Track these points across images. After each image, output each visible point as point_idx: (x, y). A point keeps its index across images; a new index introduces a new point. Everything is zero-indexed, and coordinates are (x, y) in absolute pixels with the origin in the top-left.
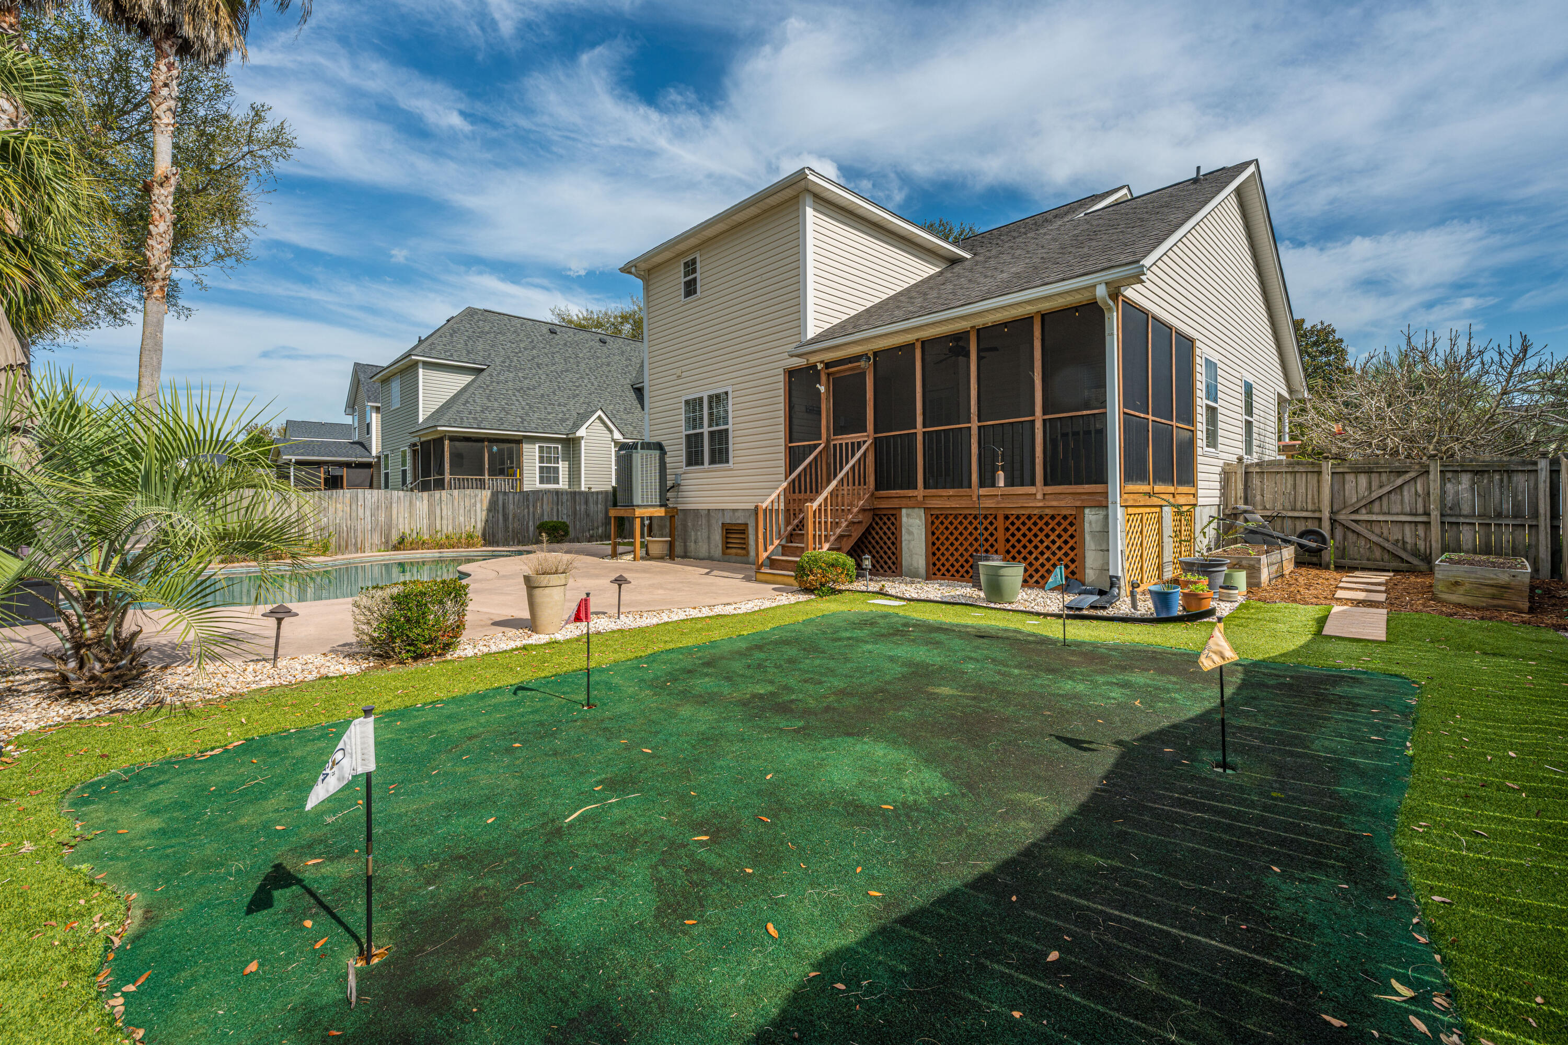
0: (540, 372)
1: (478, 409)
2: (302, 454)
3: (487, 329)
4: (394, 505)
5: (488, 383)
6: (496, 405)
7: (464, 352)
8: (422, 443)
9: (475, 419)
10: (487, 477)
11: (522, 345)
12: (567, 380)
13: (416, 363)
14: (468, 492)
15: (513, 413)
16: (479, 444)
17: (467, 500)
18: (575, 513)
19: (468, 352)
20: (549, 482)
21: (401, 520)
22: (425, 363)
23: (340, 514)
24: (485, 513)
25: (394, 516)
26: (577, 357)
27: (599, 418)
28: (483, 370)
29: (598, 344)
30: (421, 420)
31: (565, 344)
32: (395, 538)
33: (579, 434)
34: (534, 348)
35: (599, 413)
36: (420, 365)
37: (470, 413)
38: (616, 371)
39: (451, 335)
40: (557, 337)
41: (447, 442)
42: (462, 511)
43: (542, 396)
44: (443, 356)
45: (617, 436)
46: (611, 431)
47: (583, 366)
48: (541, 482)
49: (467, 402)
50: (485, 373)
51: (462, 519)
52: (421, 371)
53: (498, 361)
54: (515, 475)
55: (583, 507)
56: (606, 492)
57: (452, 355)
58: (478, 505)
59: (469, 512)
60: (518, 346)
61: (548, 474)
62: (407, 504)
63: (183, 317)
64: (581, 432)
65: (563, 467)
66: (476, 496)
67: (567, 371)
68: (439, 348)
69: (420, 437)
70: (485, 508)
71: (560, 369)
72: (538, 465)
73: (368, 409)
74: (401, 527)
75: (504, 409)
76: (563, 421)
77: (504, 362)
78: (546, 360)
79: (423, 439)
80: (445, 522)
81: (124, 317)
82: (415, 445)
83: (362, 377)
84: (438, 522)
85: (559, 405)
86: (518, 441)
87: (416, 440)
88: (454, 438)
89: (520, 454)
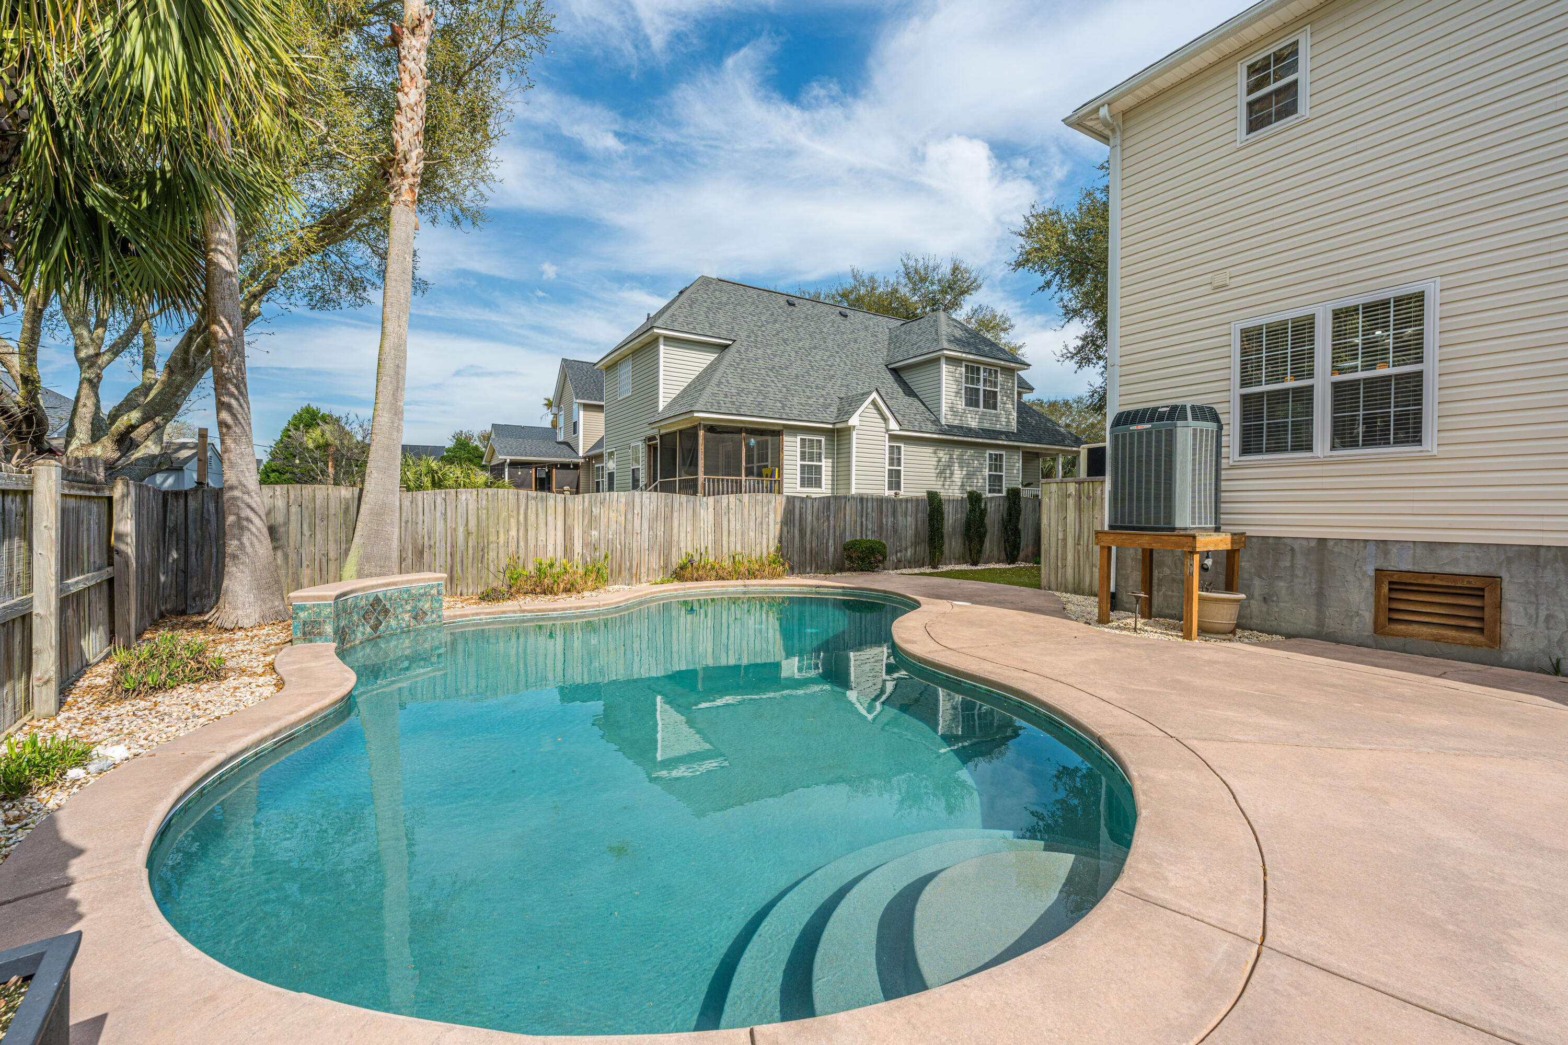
0: (788, 348)
1: (734, 391)
2: (516, 454)
3: (724, 299)
4: (676, 514)
5: (738, 360)
6: (751, 386)
7: (707, 325)
8: (661, 437)
9: (733, 403)
10: (744, 478)
11: (763, 318)
12: (818, 358)
13: (656, 339)
14: (760, 496)
15: (771, 395)
16: (736, 436)
17: (759, 508)
18: (881, 527)
19: (711, 325)
20: (810, 485)
21: (683, 535)
22: (667, 338)
23: (613, 526)
24: (778, 526)
25: (675, 530)
26: (821, 332)
27: (874, 403)
28: (727, 346)
29: (839, 318)
30: (661, 408)
31: (806, 317)
32: (676, 561)
33: (852, 422)
34: (775, 321)
35: (875, 395)
36: (661, 340)
37: (726, 396)
38: (865, 348)
39: (690, 306)
40: (796, 310)
41: (701, 433)
42: (752, 524)
43: (797, 376)
44: (686, 329)
45: (893, 425)
46: (885, 419)
47: (830, 343)
48: (802, 485)
49: (720, 383)
50: (733, 349)
51: (752, 534)
52: (662, 347)
53: (743, 335)
54: (772, 475)
55: (890, 520)
56: (918, 500)
57: (695, 328)
58: (772, 516)
59: (760, 524)
60: (759, 319)
61: (810, 477)
62: (690, 512)
63: (419, 293)
64: (854, 421)
65: (826, 465)
66: (769, 502)
67: (815, 348)
68: (680, 320)
69: (659, 428)
70: (779, 520)
71: (807, 346)
72: (799, 463)
73: (575, 406)
74: (682, 545)
75: (760, 392)
76: (826, 407)
77: (749, 337)
78: (791, 335)
79: (663, 431)
80: (732, 539)
81: (364, 295)
82: (653, 438)
83: (569, 373)
84: (725, 538)
85: (817, 388)
86: (777, 433)
87: (654, 432)
88: (712, 429)
89: (778, 450)
